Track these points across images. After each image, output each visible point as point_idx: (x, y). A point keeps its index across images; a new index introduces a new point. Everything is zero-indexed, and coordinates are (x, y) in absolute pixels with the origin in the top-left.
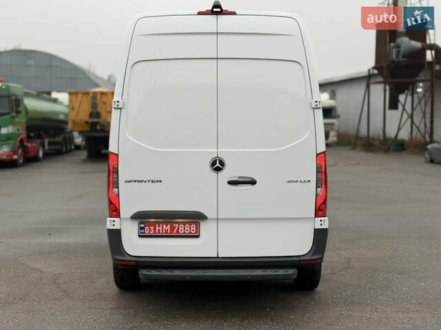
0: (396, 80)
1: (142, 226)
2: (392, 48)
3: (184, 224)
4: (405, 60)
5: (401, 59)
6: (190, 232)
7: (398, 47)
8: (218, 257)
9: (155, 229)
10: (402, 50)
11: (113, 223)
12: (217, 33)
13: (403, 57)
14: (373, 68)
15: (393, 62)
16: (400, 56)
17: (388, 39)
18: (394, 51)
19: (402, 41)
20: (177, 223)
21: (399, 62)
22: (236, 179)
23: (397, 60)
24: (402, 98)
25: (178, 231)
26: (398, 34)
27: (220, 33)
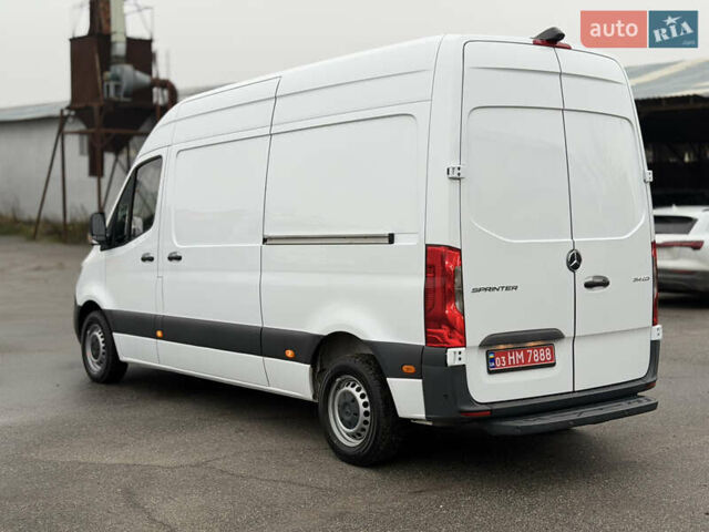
0: (114, 131)
1: (492, 356)
2: (109, 80)
3: (538, 347)
4: (128, 100)
5: (122, 99)
6: (546, 360)
7: (117, 78)
8: (574, 392)
9: (507, 359)
10: (124, 85)
11: (458, 356)
12: (561, 74)
13: (126, 95)
14: (69, 108)
15: (109, 101)
16: (122, 94)
17: (98, 65)
18: (112, 84)
19: (123, 70)
20: (531, 348)
21: (119, 102)
22: (591, 279)
23: (116, 99)
24: (109, 158)
25: (532, 361)
26: (114, 60)
27: (566, 74)
